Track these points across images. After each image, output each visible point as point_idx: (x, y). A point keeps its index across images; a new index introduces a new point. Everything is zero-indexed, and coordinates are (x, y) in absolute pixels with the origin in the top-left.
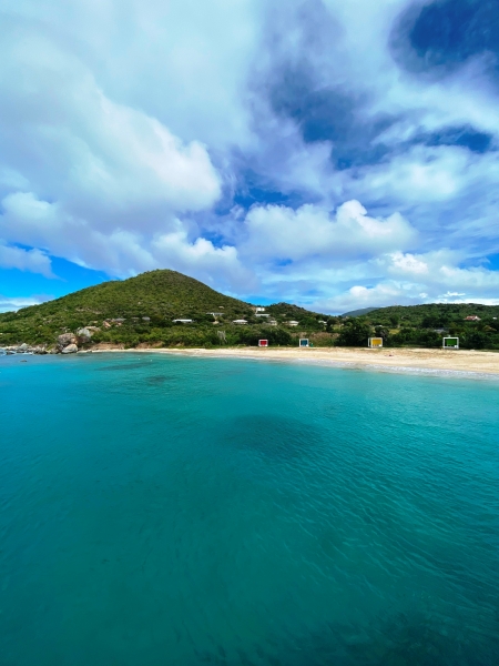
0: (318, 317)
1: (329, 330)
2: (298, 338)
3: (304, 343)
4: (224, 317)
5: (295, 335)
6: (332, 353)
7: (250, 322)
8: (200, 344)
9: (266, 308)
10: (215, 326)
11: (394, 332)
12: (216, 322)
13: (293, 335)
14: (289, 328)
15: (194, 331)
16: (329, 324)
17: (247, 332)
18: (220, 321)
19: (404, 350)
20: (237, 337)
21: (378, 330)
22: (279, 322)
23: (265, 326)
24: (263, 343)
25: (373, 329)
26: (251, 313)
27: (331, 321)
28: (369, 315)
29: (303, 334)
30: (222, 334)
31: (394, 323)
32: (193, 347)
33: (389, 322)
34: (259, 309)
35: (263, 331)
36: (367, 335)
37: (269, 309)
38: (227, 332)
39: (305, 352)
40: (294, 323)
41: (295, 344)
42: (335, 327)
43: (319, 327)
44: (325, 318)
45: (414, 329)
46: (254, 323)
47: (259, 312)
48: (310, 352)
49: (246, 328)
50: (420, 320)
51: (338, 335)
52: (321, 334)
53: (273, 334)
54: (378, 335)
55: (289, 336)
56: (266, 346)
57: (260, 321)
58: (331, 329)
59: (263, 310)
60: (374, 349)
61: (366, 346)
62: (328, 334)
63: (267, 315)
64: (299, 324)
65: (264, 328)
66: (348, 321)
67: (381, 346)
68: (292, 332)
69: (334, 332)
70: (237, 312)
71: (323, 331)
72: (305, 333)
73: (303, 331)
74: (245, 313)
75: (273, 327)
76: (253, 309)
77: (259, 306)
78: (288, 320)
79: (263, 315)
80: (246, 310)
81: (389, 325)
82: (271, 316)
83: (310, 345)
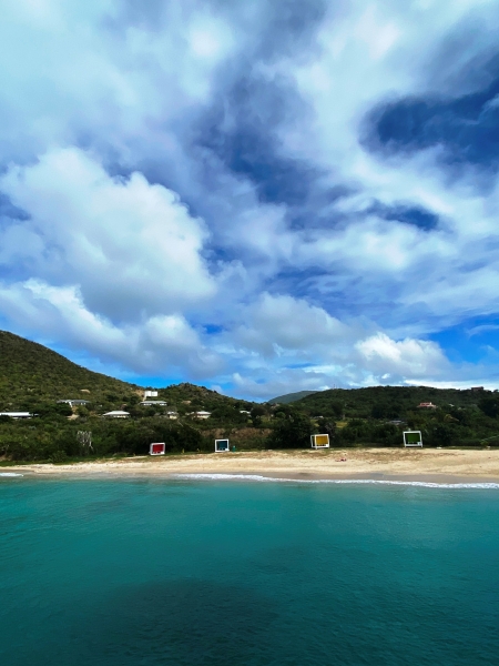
0: (239, 404)
1: (257, 424)
2: (212, 437)
3: (222, 446)
4: (89, 407)
5: (208, 433)
6: (264, 460)
7: (134, 414)
8: (46, 456)
9: (160, 391)
10: (73, 423)
11: (341, 425)
12: (74, 417)
13: (205, 434)
14: (198, 422)
15: (32, 429)
16: (254, 414)
17: (129, 431)
18: (81, 415)
19: (358, 451)
20: (113, 440)
21: (322, 423)
22: (181, 413)
23: (157, 418)
24: (158, 449)
25: (314, 421)
26: (135, 400)
27: (257, 411)
28: (304, 400)
29: (219, 431)
30: (85, 437)
31: (337, 412)
32: (29, 461)
33: (331, 411)
34: (149, 394)
35: (158, 429)
36: (309, 430)
37: (164, 393)
38: (95, 432)
39: (225, 460)
40: (204, 415)
41: (208, 449)
42: (265, 419)
43: (241, 420)
44: (248, 406)
45: (365, 421)
46: (140, 415)
47: (149, 398)
48: (234, 460)
49: (127, 425)
50: (368, 409)
51: (269, 431)
52: (245, 431)
53: (174, 434)
54: (323, 431)
55: (199, 436)
56: (163, 453)
57: (152, 411)
58: (260, 422)
59: (155, 394)
60: (320, 451)
61: (310, 448)
62: (255, 430)
63: (162, 403)
64: (211, 416)
65: (157, 424)
66: (280, 410)
67: (327, 446)
68: (202, 429)
69: (263, 428)
70: (112, 398)
71: (249, 426)
72: (223, 430)
73: (220, 427)
74: (125, 400)
75: (173, 421)
76: (139, 393)
77: (150, 389)
78: (195, 410)
79: (155, 402)
80: (126, 394)
81: (331, 415)
82: (169, 404)
83: (231, 449)
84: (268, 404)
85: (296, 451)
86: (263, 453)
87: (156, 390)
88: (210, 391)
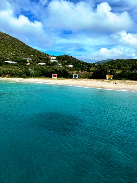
0: (83, 63)
1: (88, 70)
2: (73, 74)
3: (76, 77)
4: (33, 61)
6: (89, 82)
7: (48, 64)
8: (20, 75)
9: (57, 57)
10: (28, 66)
11: (118, 72)
12: (28, 64)
13: (70, 72)
14: (68, 68)
15: (16, 68)
16: (88, 67)
17: (46, 70)
18: (31, 63)
19: (122, 81)
20: (40, 72)
21: (111, 71)
22: (63, 65)
23: (55, 67)
24: (55, 76)
25: (109, 70)
26: (48, 60)
27: (89, 66)
28: (108, 63)
29: (75, 72)
30: (32, 71)
31: (119, 68)
33: (117, 67)
34: (53, 58)
35: (55, 70)
36: (106, 73)
37: (58, 58)
38: (35, 69)
39: (76, 81)
40: (71, 66)
41: (71, 77)
42: (91, 69)
43: (83, 69)
44: (87, 64)
45: (127, 71)
46: (50, 65)
47: (53, 59)
48: (78, 81)
49: (45, 68)
50: (131, 67)
51: (92, 73)
52: (84, 72)
53: (60, 71)
54: (111, 74)
55: (68, 73)
56: (56, 77)
57: (53, 64)
58: (89, 70)
59: (55, 58)
60: (109, 80)
61: (105, 79)
62: (87, 72)
63: (57, 61)
64: (73, 67)
65: (55, 68)
66: (98, 66)
67: (112, 79)
68: (69, 71)
69: (90, 71)
70: (40, 59)
71: (85, 71)
72: (76, 72)
73: (75, 71)
74: (45, 59)
75: (60, 68)
76: (49, 57)
77: (53, 56)
78: (68, 64)
79: (55, 61)
80: (45, 58)
81: (117, 68)
82: (59, 62)
83: (78, 78)
84: (94, 63)
85: (100, 80)
86: (89, 80)
87: (55, 56)
88: (74, 58)
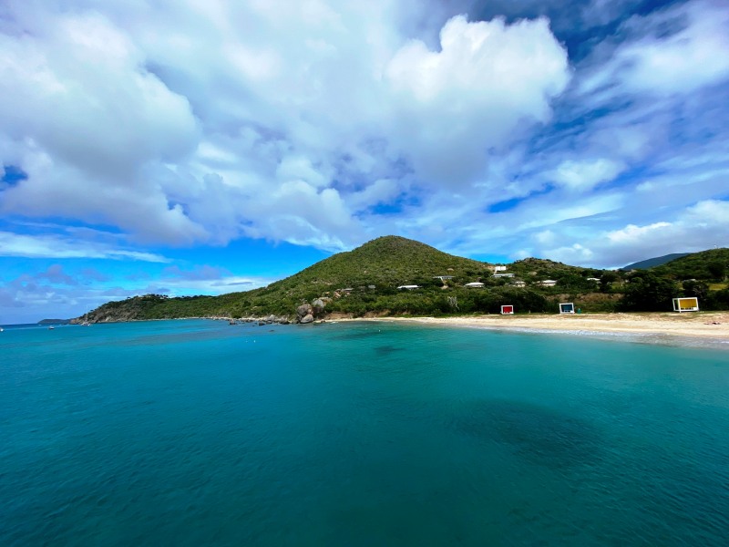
0: (586, 273)
1: (604, 289)
2: (557, 301)
3: (567, 308)
4: (455, 280)
5: (553, 298)
6: (613, 322)
7: (487, 284)
8: (428, 312)
9: (508, 265)
10: (445, 291)
11: (718, 287)
12: (445, 287)
13: (550, 299)
14: (543, 289)
15: (421, 297)
16: (604, 281)
17: (484, 297)
18: (450, 286)
20: (472, 303)
21: (688, 286)
22: (528, 283)
23: (507, 288)
24: (508, 310)
25: (679, 284)
26: (487, 274)
27: (607, 278)
28: (670, 264)
29: (563, 296)
30: (452, 300)
31: (717, 275)
32: (420, 315)
33: (707, 273)
34: (498, 268)
35: (506, 295)
37: (513, 267)
38: (459, 297)
39: (570, 320)
40: (550, 283)
41: (553, 310)
42: (614, 286)
43: (589, 287)
44: (597, 274)
46: (493, 285)
47: (499, 272)
48: (579, 320)
49: (483, 292)
51: (620, 296)
52: (592, 295)
53: (520, 298)
54: (688, 293)
55: (544, 300)
56: (512, 313)
57: (501, 282)
58: (609, 288)
59: (504, 268)
60: (685, 315)
61: (672, 311)
62: (604, 296)
63: (510, 275)
64: (557, 284)
65: (506, 291)
66: (635, 275)
67: (696, 309)
68: (547, 295)
69: (613, 292)
70: (470, 274)
71: (595, 292)
72: (568, 296)
73: (565, 293)
74: (480, 274)
75: (519, 289)
76: (491, 269)
77: (499, 265)
78: (540, 279)
79: (504, 275)
80: (480, 270)
81: (708, 277)
82: (516, 275)
83: (576, 311)
84: (620, 270)
85: (653, 314)
86: (611, 315)
87: (504, 265)
88: (555, 263)
